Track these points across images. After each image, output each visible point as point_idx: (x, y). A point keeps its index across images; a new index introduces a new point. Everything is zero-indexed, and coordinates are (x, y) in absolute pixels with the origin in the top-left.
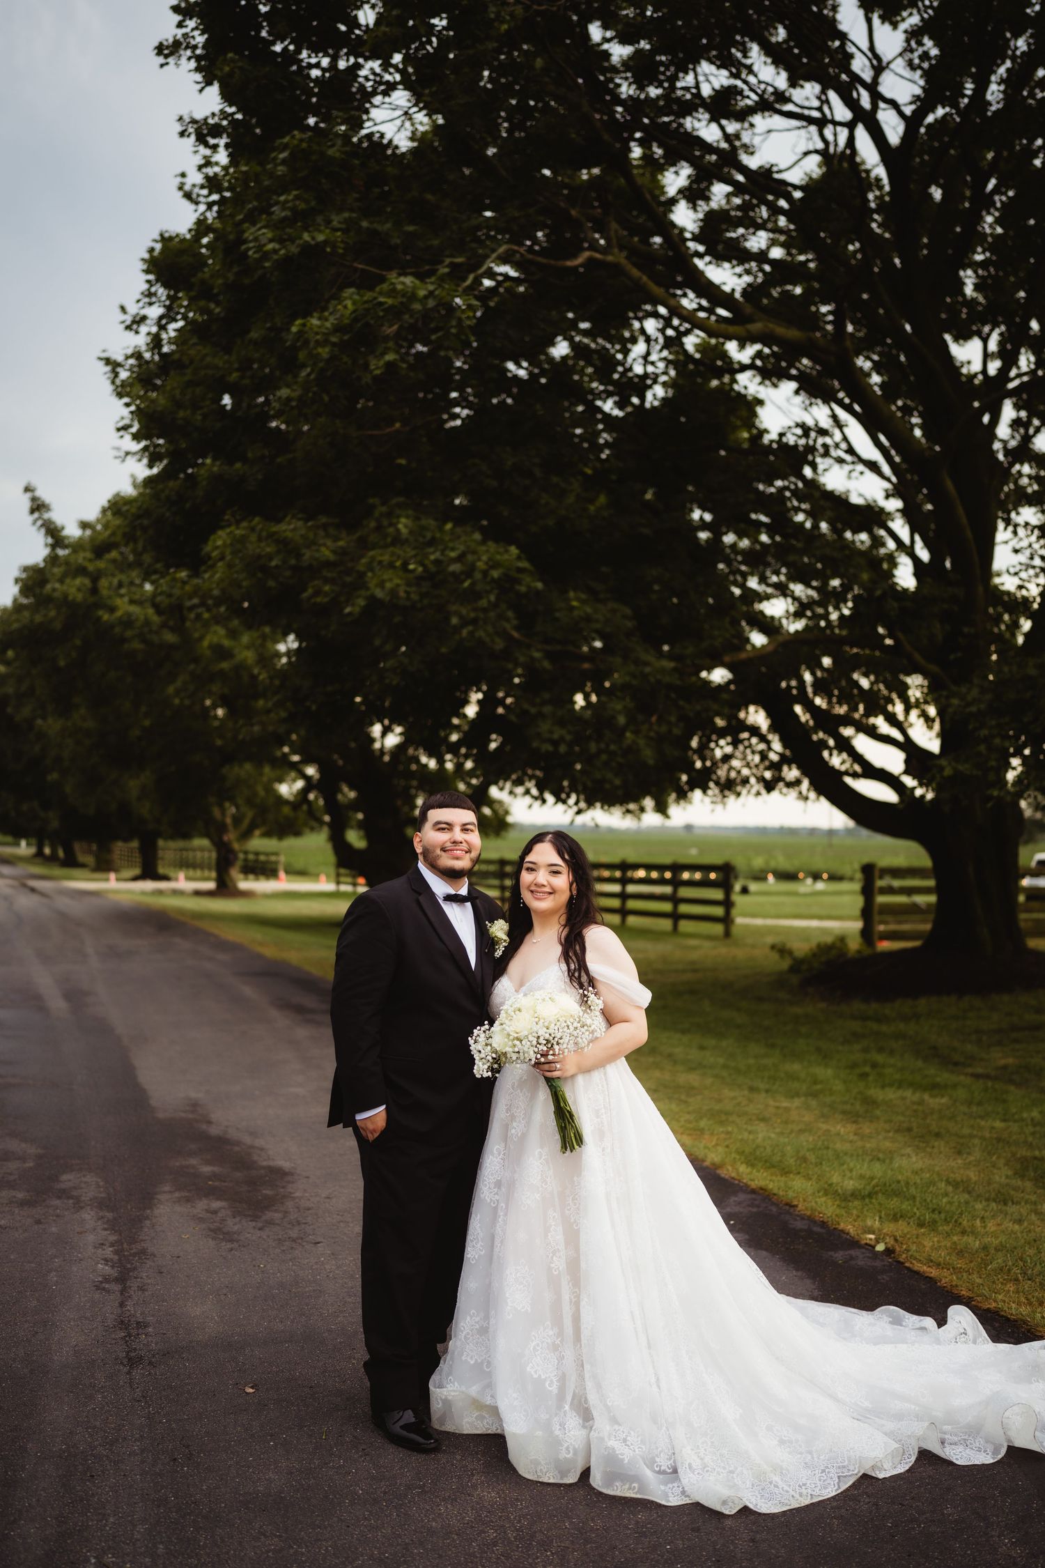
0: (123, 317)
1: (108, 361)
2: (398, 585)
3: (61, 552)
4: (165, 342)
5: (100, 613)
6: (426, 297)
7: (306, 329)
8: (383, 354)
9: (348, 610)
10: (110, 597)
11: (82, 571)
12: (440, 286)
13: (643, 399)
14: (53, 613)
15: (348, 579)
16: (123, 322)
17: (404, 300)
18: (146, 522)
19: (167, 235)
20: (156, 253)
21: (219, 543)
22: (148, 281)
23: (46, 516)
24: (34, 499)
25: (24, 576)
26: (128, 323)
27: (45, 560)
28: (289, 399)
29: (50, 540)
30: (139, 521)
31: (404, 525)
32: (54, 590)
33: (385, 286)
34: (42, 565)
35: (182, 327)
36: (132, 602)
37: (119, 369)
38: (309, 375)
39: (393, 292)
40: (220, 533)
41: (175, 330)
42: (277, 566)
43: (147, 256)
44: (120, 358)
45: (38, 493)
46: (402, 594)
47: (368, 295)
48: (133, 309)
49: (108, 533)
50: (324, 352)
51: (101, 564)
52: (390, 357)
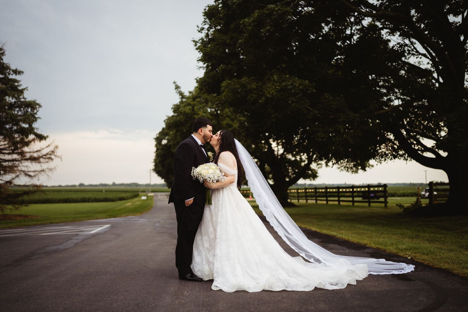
0: (198, 29)
1: (194, 41)
2: (273, 92)
3: (184, 100)
4: (210, 35)
5: (195, 116)
6: (278, 10)
7: (244, 22)
8: (266, 27)
9: (260, 101)
10: (197, 111)
11: (189, 104)
12: (282, 7)
13: (351, 42)
14: (182, 117)
15: (260, 93)
16: (198, 30)
17: (271, 11)
18: (205, 84)
19: (209, 6)
20: (206, 10)
21: (224, 85)
22: (205, 18)
23: (179, 90)
24: (176, 85)
25: (174, 107)
26: (199, 30)
27: (179, 102)
28: (241, 43)
29: (181, 97)
30: (203, 84)
31: (275, 77)
32: (182, 110)
33: (266, 8)
34: (179, 104)
35: (214, 30)
36: (204, 112)
37: (197, 43)
38: (246, 35)
39: (268, 9)
40: (224, 82)
41: (212, 31)
42: (240, 91)
43: (204, 11)
44: (197, 40)
45: (177, 84)
46: (275, 95)
47: (262, 11)
48: (200, 26)
49: (197, 93)
50: (250, 28)
51: (195, 102)
52: (268, 28)
